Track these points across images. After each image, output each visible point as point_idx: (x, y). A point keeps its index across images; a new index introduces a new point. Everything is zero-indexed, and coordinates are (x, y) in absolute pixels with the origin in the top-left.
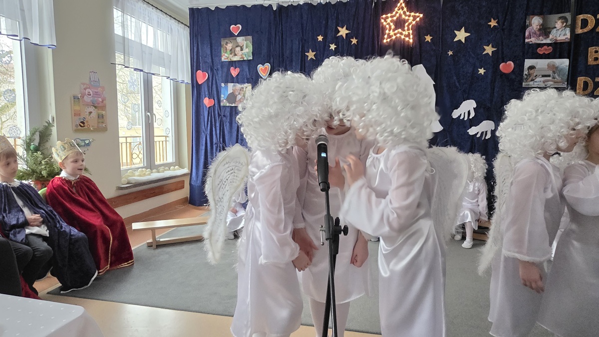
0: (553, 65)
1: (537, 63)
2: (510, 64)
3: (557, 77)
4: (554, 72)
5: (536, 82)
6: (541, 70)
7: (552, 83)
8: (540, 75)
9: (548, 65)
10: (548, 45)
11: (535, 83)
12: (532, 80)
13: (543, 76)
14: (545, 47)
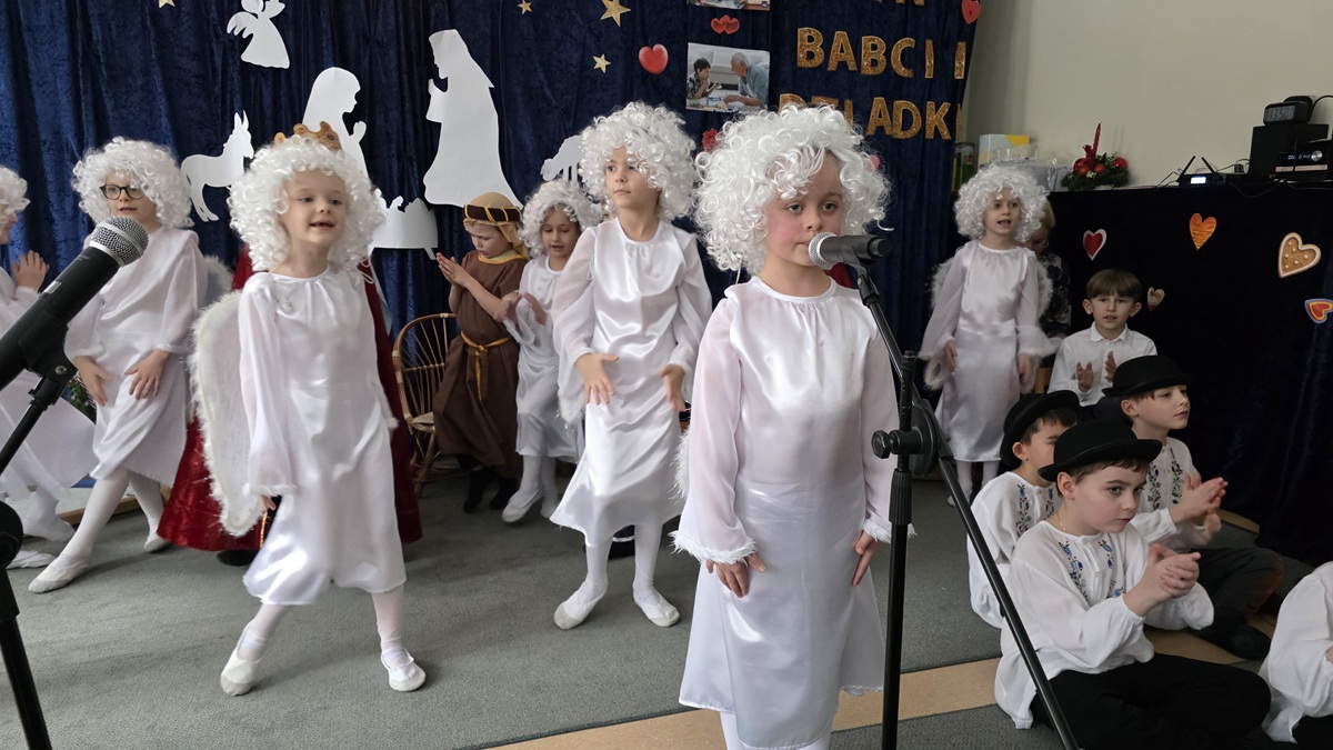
0: (743, 64)
1: (712, 55)
2: (660, 51)
3: (750, 92)
4: (744, 80)
5: (712, 99)
6: (720, 71)
7: (740, 104)
8: (718, 84)
9: (733, 62)
10: (732, 13)
11: (711, 103)
12: (705, 95)
13: (725, 87)
14: (726, 18)
